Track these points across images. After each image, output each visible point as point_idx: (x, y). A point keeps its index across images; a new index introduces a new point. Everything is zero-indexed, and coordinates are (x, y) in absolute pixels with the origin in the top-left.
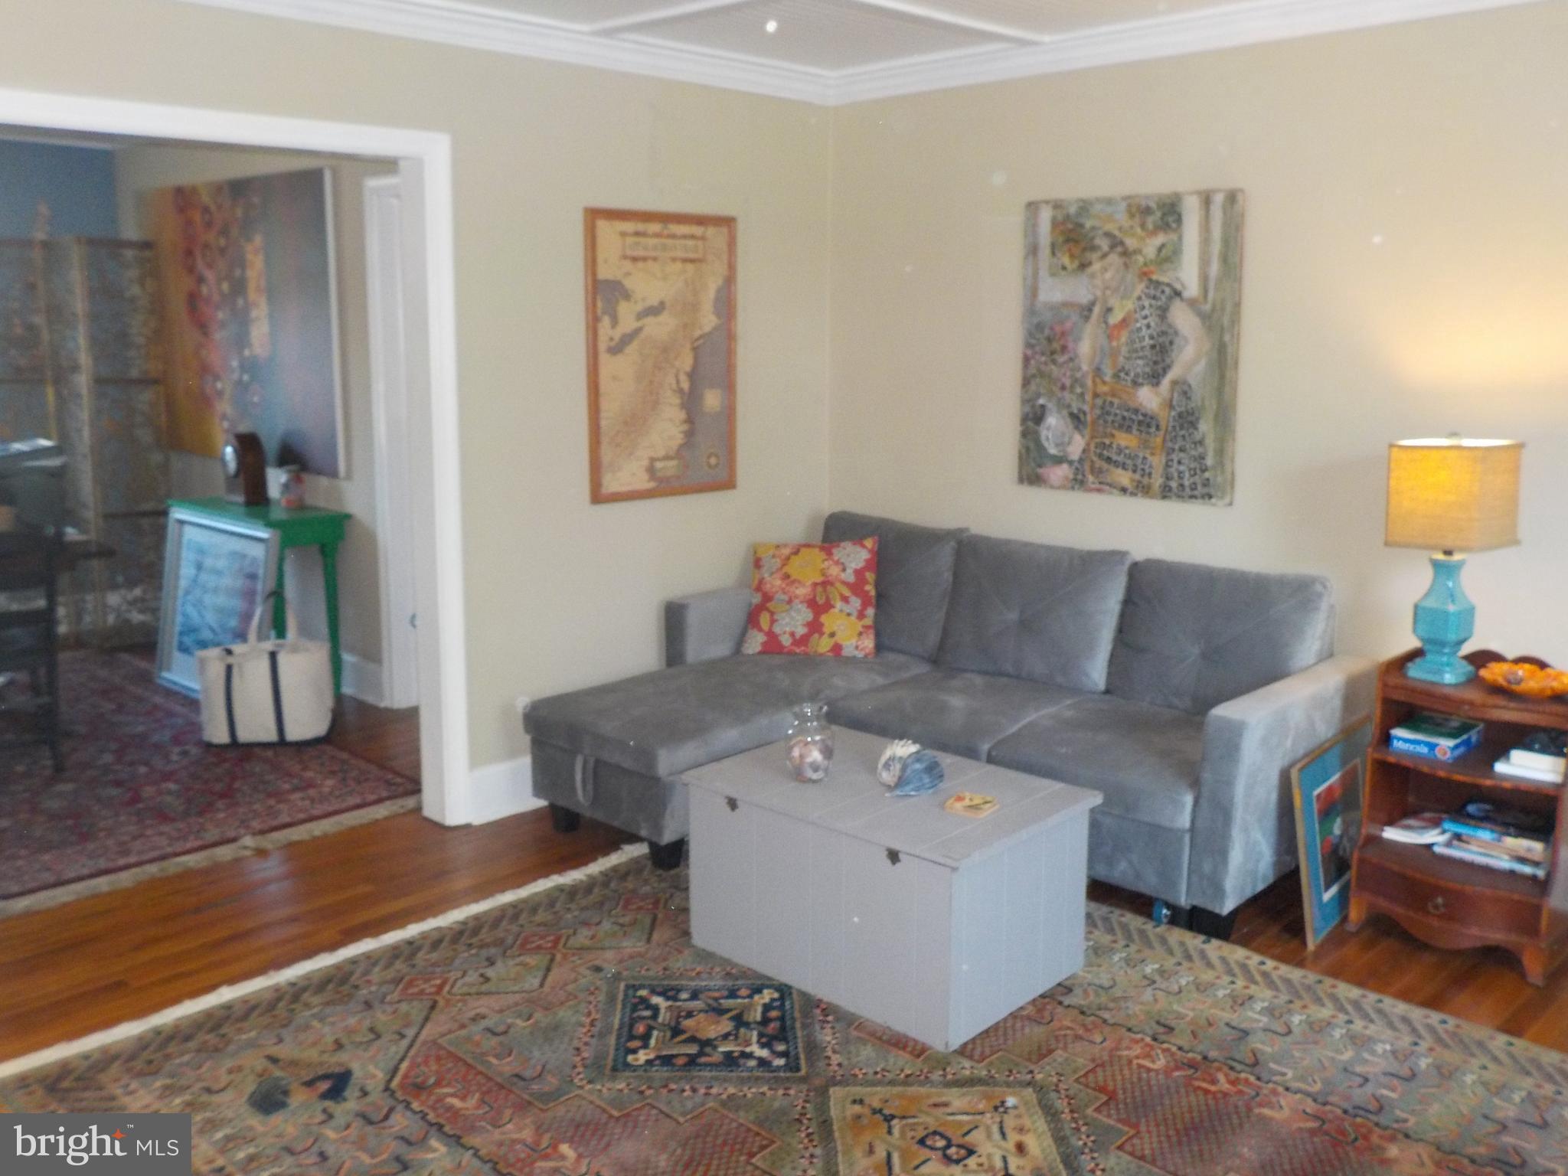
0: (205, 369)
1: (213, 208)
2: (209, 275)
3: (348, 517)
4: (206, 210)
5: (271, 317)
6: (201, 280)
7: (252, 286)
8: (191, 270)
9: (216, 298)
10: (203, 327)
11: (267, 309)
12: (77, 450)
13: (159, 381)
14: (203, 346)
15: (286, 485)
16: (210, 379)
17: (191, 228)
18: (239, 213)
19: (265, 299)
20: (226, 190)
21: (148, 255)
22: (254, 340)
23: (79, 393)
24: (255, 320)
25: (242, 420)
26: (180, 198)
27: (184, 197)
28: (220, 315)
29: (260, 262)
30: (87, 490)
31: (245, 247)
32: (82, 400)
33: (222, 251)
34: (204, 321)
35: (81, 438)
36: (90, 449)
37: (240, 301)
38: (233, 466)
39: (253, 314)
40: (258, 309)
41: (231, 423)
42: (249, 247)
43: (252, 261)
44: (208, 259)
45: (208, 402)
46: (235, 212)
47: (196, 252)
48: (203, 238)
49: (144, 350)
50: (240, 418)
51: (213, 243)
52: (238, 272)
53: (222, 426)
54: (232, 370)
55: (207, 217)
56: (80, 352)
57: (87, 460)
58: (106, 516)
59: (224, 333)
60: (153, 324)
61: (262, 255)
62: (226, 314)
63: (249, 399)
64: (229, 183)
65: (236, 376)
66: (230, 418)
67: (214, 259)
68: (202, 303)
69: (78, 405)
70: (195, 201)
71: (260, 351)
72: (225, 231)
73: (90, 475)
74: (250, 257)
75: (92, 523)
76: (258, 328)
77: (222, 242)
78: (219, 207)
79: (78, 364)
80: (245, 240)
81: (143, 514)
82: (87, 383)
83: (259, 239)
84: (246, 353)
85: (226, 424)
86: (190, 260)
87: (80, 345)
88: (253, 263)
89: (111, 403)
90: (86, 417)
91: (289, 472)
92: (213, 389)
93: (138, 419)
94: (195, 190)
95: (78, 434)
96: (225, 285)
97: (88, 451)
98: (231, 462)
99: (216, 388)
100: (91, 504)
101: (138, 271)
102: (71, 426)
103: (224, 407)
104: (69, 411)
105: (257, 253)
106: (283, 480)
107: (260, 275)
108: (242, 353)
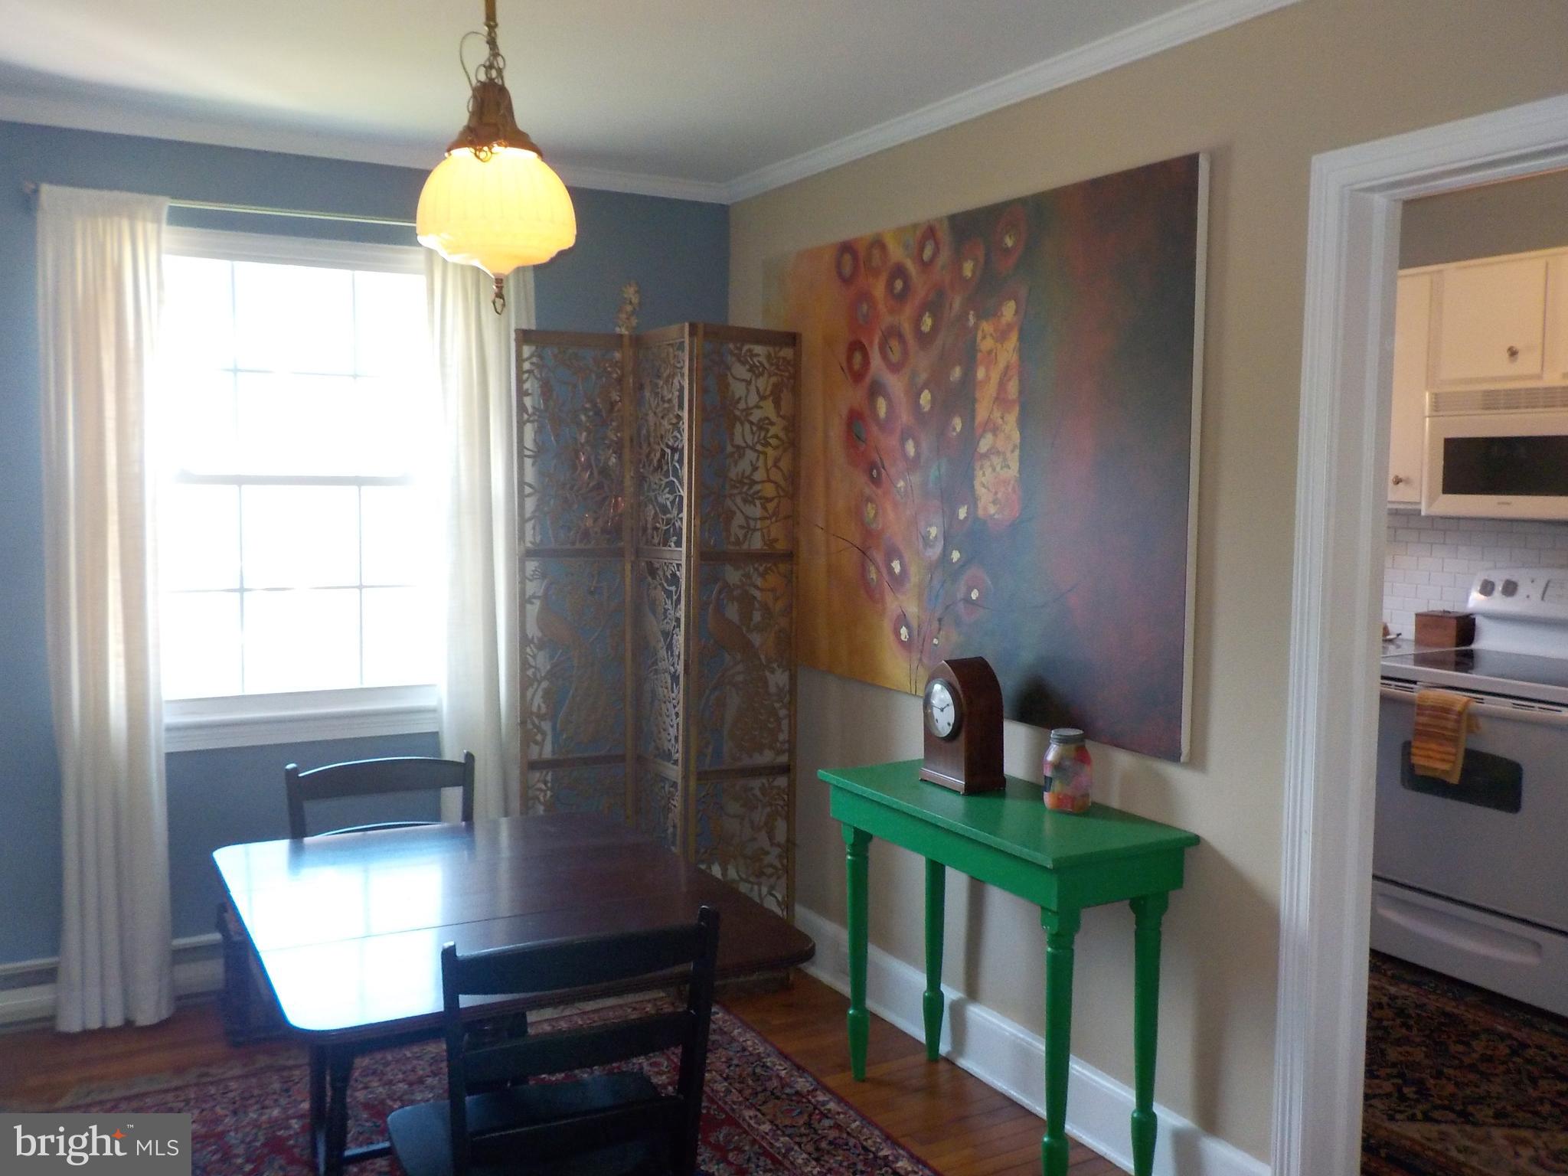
0: (869, 542)
1: (911, 266)
2: (895, 384)
3: (1196, 840)
4: (899, 271)
6: (876, 390)
7: (985, 394)
8: (858, 377)
9: (905, 417)
10: (874, 471)
11: (1016, 436)
12: (662, 665)
13: (790, 556)
14: (869, 500)
15: (1058, 766)
16: (879, 557)
17: (865, 307)
18: (968, 269)
19: (1012, 418)
20: (944, 234)
21: (787, 353)
22: (980, 491)
23: (674, 575)
24: (985, 456)
25: (940, 630)
26: (847, 258)
27: (855, 258)
28: (910, 448)
29: (1008, 352)
30: (673, 732)
31: (976, 327)
32: (678, 585)
33: (924, 339)
34: (878, 460)
35: (670, 647)
36: (685, 666)
37: (957, 423)
38: (945, 718)
39: (984, 445)
40: (995, 435)
41: (915, 633)
42: (987, 327)
43: (990, 352)
44: (895, 357)
45: (872, 594)
46: (960, 268)
47: (871, 343)
48: (887, 320)
49: (771, 506)
50: (936, 624)
51: (907, 328)
52: (957, 373)
53: (898, 634)
54: (927, 542)
55: (899, 285)
56: (680, 511)
57: (678, 684)
58: (702, 776)
59: (915, 479)
60: (785, 464)
61: (1014, 338)
62: (924, 445)
63: (960, 595)
64: (953, 218)
65: (935, 552)
66: (914, 624)
67: (905, 353)
68: (875, 429)
69: (669, 594)
70: (876, 260)
71: (992, 510)
72: (935, 305)
73: (680, 709)
74: (986, 344)
75: (679, 788)
76: (994, 470)
77: (927, 323)
78: (925, 266)
79: (675, 529)
80: (979, 317)
81: (755, 772)
82: (688, 557)
83: (1009, 311)
84: (962, 513)
85: (904, 631)
86: (858, 358)
87: (681, 498)
88: (991, 357)
89: (720, 592)
90: (682, 614)
91: (1064, 741)
92: (884, 571)
93: (757, 617)
94: (878, 243)
95: (665, 641)
96: (925, 398)
97: (680, 668)
98: (942, 710)
99: (891, 570)
100: (679, 756)
101: (774, 379)
102: (654, 626)
103: (907, 603)
104: (653, 604)
105: (1002, 336)
106: (1051, 756)
107: (1005, 376)
108: (954, 514)
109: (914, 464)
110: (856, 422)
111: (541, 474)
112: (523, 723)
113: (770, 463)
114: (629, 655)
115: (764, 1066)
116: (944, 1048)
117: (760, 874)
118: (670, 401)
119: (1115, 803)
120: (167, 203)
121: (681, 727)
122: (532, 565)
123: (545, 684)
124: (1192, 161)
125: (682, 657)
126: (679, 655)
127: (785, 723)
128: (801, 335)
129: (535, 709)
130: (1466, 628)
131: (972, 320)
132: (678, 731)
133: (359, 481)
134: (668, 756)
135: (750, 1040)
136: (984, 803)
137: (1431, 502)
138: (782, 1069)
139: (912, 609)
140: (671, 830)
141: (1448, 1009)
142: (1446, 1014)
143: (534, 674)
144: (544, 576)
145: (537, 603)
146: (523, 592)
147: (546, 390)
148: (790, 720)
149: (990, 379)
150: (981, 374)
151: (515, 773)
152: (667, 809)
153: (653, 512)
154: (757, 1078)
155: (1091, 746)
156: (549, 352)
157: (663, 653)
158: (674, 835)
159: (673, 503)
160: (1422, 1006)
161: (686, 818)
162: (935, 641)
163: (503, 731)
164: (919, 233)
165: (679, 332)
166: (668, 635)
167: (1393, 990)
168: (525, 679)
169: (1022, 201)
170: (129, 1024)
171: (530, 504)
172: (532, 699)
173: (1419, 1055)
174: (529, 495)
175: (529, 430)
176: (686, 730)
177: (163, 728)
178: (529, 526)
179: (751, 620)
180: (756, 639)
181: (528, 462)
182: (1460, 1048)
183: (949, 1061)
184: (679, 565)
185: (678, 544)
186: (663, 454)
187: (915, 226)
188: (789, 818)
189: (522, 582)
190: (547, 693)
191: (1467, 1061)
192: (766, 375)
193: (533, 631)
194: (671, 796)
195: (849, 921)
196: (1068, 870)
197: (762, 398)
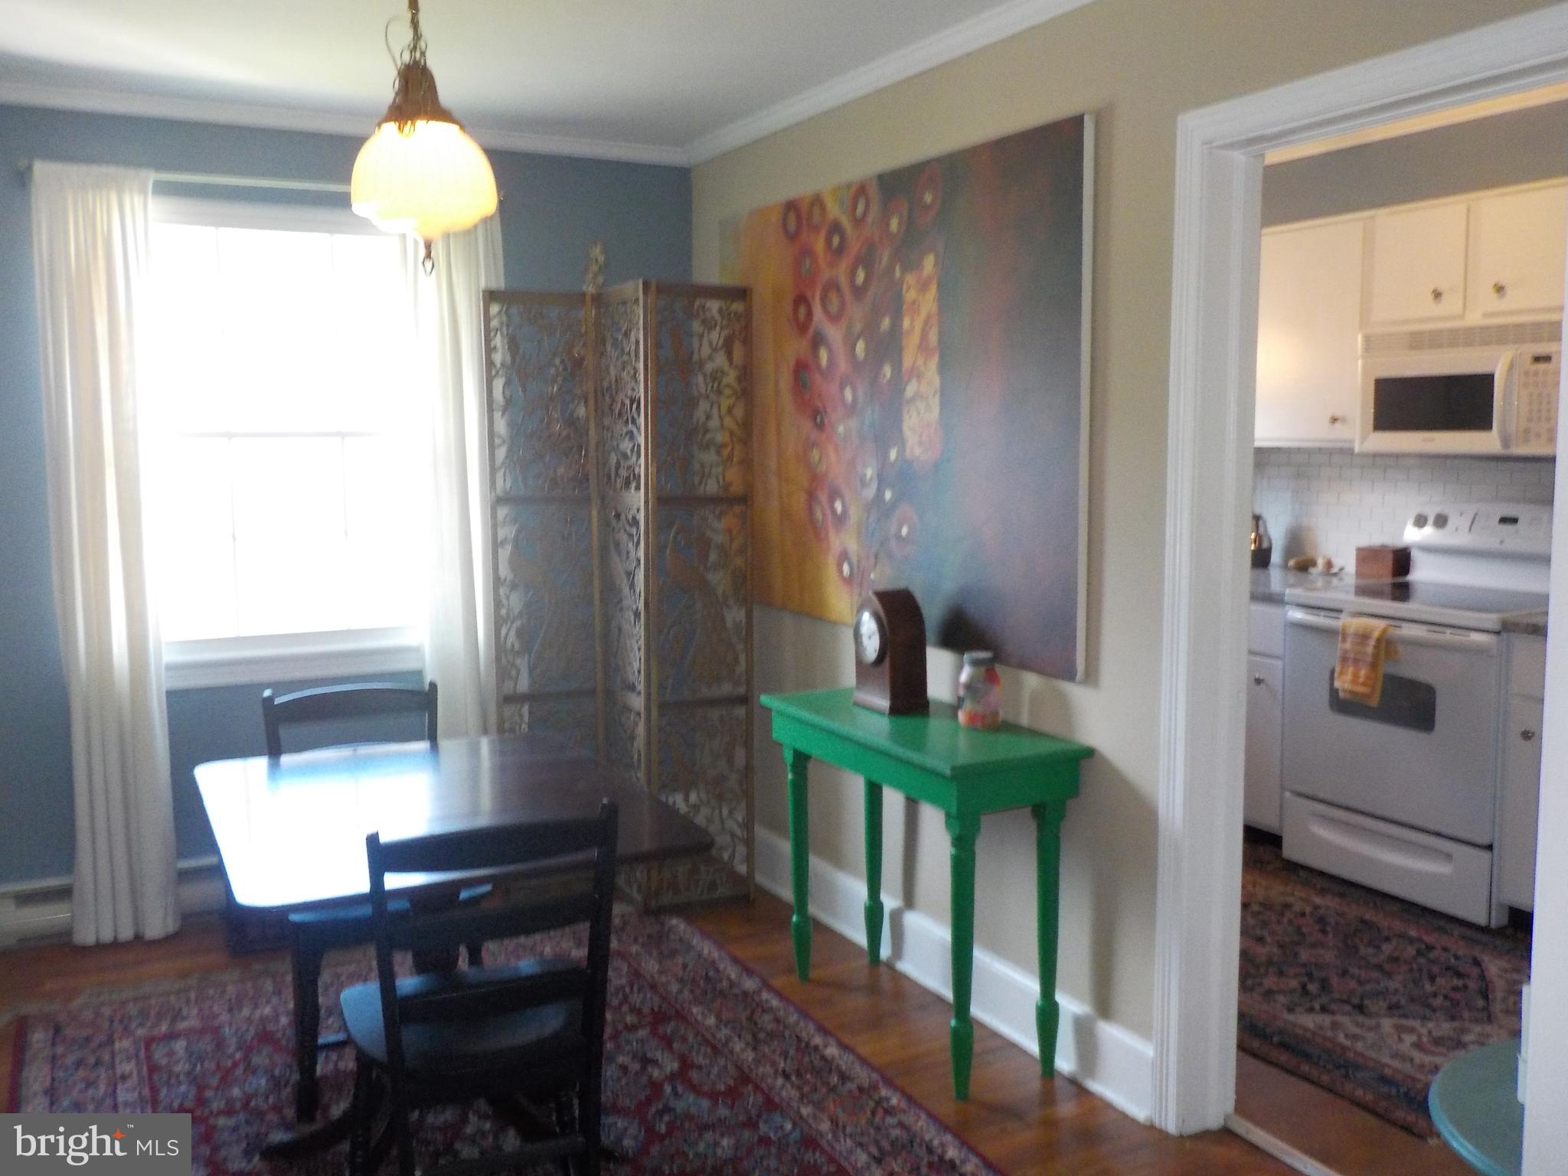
0: (815, 484)
1: (846, 223)
2: (834, 334)
3: (1089, 753)
4: (836, 228)
5: (943, 392)
6: (818, 341)
7: (912, 342)
8: (803, 327)
9: (843, 365)
10: (817, 416)
11: (937, 381)
12: (625, 603)
13: (744, 499)
14: (814, 444)
15: (969, 687)
16: (823, 497)
17: (808, 262)
18: (894, 224)
19: (933, 364)
20: (874, 191)
21: (738, 307)
22: (907, 433)
23: (634, 518)
24: (913, 400)
25: (876, 564)
26: (792, 218)
27: (799, 217)
28: (848, 394)
29: (929, 302)
30: (636, 665)
31: (902, 280)
32: (638, 528)
33: (859, 292)
34: (820, 405)
35: (632, 586)
36: (645, 604)
37: (887, 371)
38: (872, 645)
39: (911, 389)
40: (919, 382)
41: (856, 568)
42: (910, 279)
43: (914, 302)
44: (834, 308)
45: (817, 533)
46: (888, 224)
47: (813, 297)
48: (826, 274)
49: (726, 452)
50: (872, 560)
51: (843, 280)
52: (886, 323)
53: (841, 571)
54: (864, 484)
55: (836, 240)
56: (639, 456)
57: (640, 618)
58: (662, 706)
59: (853, 423)
60: (739, 412)
61: (933, 289)
62: (860, 393)
63: (893, 530)
64: (881, 177)
65: (870, 492)
66: (855, 560)
67: (843, 304)
68: (817, 377)
69: (631, 536)
70: (816, 218)
71: (918, 451)
72: (866, 259)
73: (642, 642)
74: (910, 295)
75: (642, 715)
76: (919, 414)
77: (861, 276)
78: (858, 222)
79: (634, 474)
80: (904, 270)
81: (712, 703)
82: (646, 502)
83: (929, 263)
84: (893, 454)
85: (846, 568)
86: (802, 311)
87: (639, 446)
88: (915, 305)
89: (677, 533)
90: (641, 554)
91: (975, 663)
92: (828, 512)
93: (713, 557)
94: (817, 201)
95: (628, 580)
96: (860, 347)
97: (641, 606)
98: (870, 637)
99: (834, 511)
100: (641, 687)
101: (725, 332)
102: (619, 567)
103: (845, 541)
104: (617, 545)
105: (924, 287)
106: (964, 677)
107: (926, 324)
108: (886, 455)
109: (852, 409)
110: (802, 370)
111: (512, 425)
112: (498, 659)
113: (724, 410)
114: (597, 596)
115: (717, 971)
116: (885, 952)
117: (720, 798)
118: (629, 354)
119: (1025, 720)
120: (151, 176)
121: (642, 661)
122: (502, 512)
123: (518, 623)
124: (1078, 121)
125: (642, 594)
126: (640, 593)
127: (742, 657)
128: (751, 290)
129: (509, 645)
130: (1402, 560)
131: (898, 273)
132: (640, 663)
133: (343, 435)
134: (632, 688)
135: (707, 948)
136: (908, 723)
137: (1363, 439)
138: (733, 972)
139: (852, 546)
140: (636, 757)
141: (1367, 917)
142: (1363, 921)
143: (508, 614)
144: (515, 521)
145: (509, 548)
146: (495, 535)
147: (513, 344)
148: (747, 655)
149: (914, 328)
150: (906, 323)
151: (492, 708)
152: (632, 738)
153: (615, 458)
154: (707, 979)
155: (999, 669)
156: (514, 310)
157: (626, 590)
158: (639, 760)
159: (632, 450)
160: (1342, 915)
161: (648, 743)
162: (872, 576)
163: (482, 668)
164: (853, 190)
165: (633, 288)
166: (631, 575)
167: (1318, 900)
168: (499, 620)
169: (939, 160)
170: (138, 938)
171: (501, 453)
172: (506, 638)
173: (1329, 956)
174: (500, 446)
175: (499, 384)
176: (647, 660)
177: (163, 666)
178: (500, 475)
179: (707, 560)
180: (713, 577)
181: (497, 415)
182: (1371, 950)
183: (890, 966)
184: (638, 510)
185: (638, 488)
186: (623, 404)
187: (849, 186)
188: (748, 745)
189: (494, 526)
190: (520, 633)
191: (1374, 961)
192: (718, 328)
193: (504, 571)
194: (636, 724)
195: (791, 834)
196: (963, 776)
197: (715, 350)
